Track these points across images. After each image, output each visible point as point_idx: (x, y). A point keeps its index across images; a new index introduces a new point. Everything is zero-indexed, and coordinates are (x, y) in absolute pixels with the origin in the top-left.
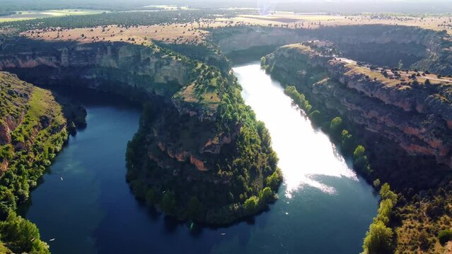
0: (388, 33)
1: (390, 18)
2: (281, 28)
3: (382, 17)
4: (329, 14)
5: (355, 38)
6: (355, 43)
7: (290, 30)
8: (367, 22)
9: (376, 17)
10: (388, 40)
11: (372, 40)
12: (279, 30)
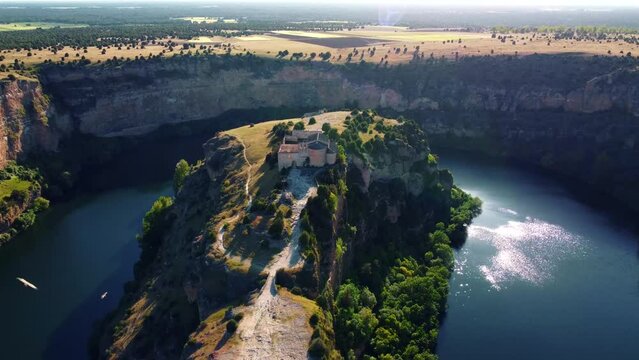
0: (602, 83)
1: (602, 37)
2: (309, 64)
3: (584, 35)
4: (468, 31)
5: (503, 92)
6: (504, 108)
7: (328, 68)
8: (542, 48)
9: (569, 35)
10: (602, 103)
11: (554, 100)
12: (300, 69)
